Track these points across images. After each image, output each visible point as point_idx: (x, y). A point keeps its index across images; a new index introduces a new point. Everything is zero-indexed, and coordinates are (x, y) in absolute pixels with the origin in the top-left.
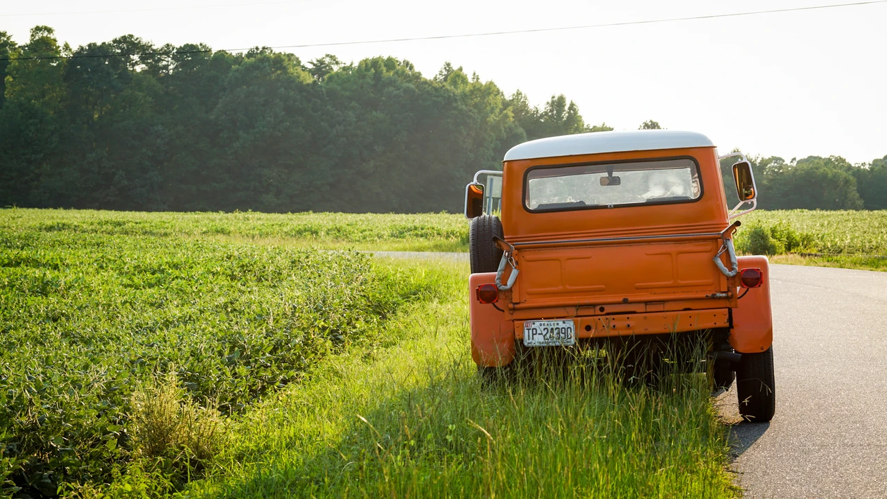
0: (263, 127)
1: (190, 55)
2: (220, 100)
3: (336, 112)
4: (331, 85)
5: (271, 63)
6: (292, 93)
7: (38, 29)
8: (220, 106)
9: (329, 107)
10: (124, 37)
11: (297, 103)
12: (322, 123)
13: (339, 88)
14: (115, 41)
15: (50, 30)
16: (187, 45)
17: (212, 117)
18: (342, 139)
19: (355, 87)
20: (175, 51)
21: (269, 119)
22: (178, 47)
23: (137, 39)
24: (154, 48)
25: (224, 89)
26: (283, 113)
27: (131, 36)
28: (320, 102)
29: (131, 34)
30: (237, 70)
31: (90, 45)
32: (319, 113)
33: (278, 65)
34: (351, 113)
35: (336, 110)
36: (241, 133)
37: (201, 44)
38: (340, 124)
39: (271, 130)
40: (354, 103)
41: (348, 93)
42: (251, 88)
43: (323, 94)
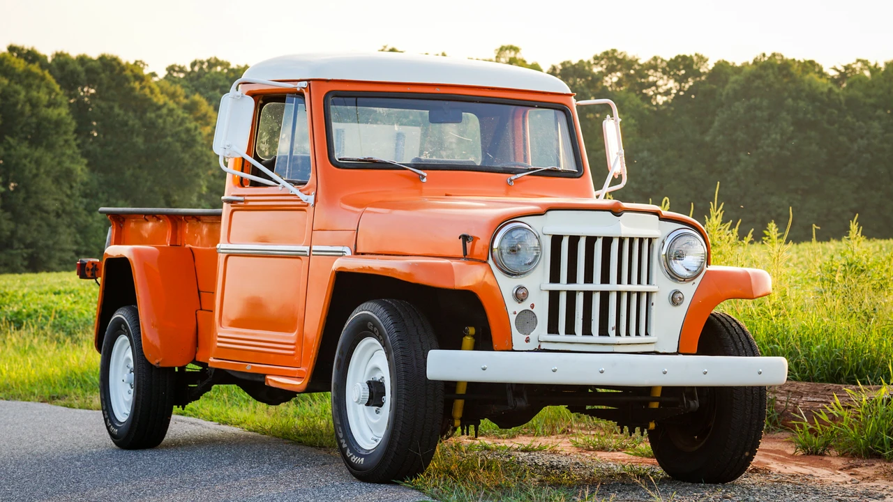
0: (768, 146)
1: (682, 66)
2: (717, 118)
3: (857, 124)
4: (851, 92)
5: (776, 69)
6: (802, 104)
7: (502, 49)
8: (716, 124)
9: (849, 118)
10: (606, 53)
11: (809, 116)
12: (841, 138)
13: (860, 94)
14: (596, 58)
15: (516, 50)
16: (678, 57)
17: (708, 138)
18: (864, 155)
19: (881, 92)
20: (664, 64)
21: (773, 136)
22: (668, 59)
23: (621, 53)
24: (641, 62)
25: (722, 105)
26: (792, 128)
27: (614, 51)
28: (836, 112)
29: (614, 48)
30: (736, 82)
31: (563, 64)
32: (836, 126)
33: (785, 72)
34: (876, 124)
35: (858, 121)
36: (742, 155)
37: (696, 55)
38: (862, 138)
39: (778, 149)
40: (880, 112)
41: (872, 101)
42: (752, 101)
43: (841, 103)
